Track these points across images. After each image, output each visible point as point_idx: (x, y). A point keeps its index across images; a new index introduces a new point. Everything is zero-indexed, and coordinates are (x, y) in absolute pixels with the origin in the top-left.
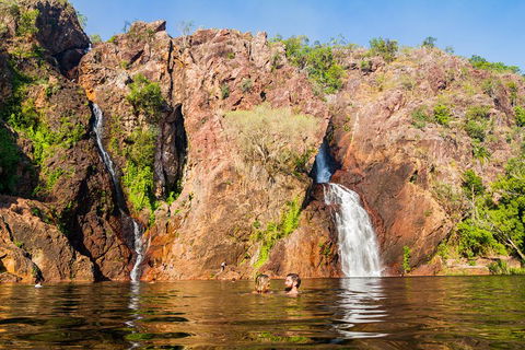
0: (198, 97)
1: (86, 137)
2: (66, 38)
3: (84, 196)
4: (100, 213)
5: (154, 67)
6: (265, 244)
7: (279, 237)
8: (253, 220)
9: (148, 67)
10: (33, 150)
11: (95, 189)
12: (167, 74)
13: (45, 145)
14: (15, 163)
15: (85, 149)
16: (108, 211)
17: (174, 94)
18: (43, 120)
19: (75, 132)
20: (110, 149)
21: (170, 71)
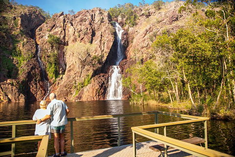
0: (72, 38)
1: (34, 57)
2: (35, 23)
3: (30, 76)
4: (36, 81)
5: (58, 30)
6: (77, 89)
7: (82, 87)
8: (74, 82)
9: (56, 30)
10: (18, 63)
11: (33, 74)
12: (63, 31)
13: (22, 61)
14: (12, 68)
15: (33, 61)
16: (39, 80)
17: (66, 37)
18: (23, 53)
19: (30, 56)
20: (43, 60)
21: (64, 30)
